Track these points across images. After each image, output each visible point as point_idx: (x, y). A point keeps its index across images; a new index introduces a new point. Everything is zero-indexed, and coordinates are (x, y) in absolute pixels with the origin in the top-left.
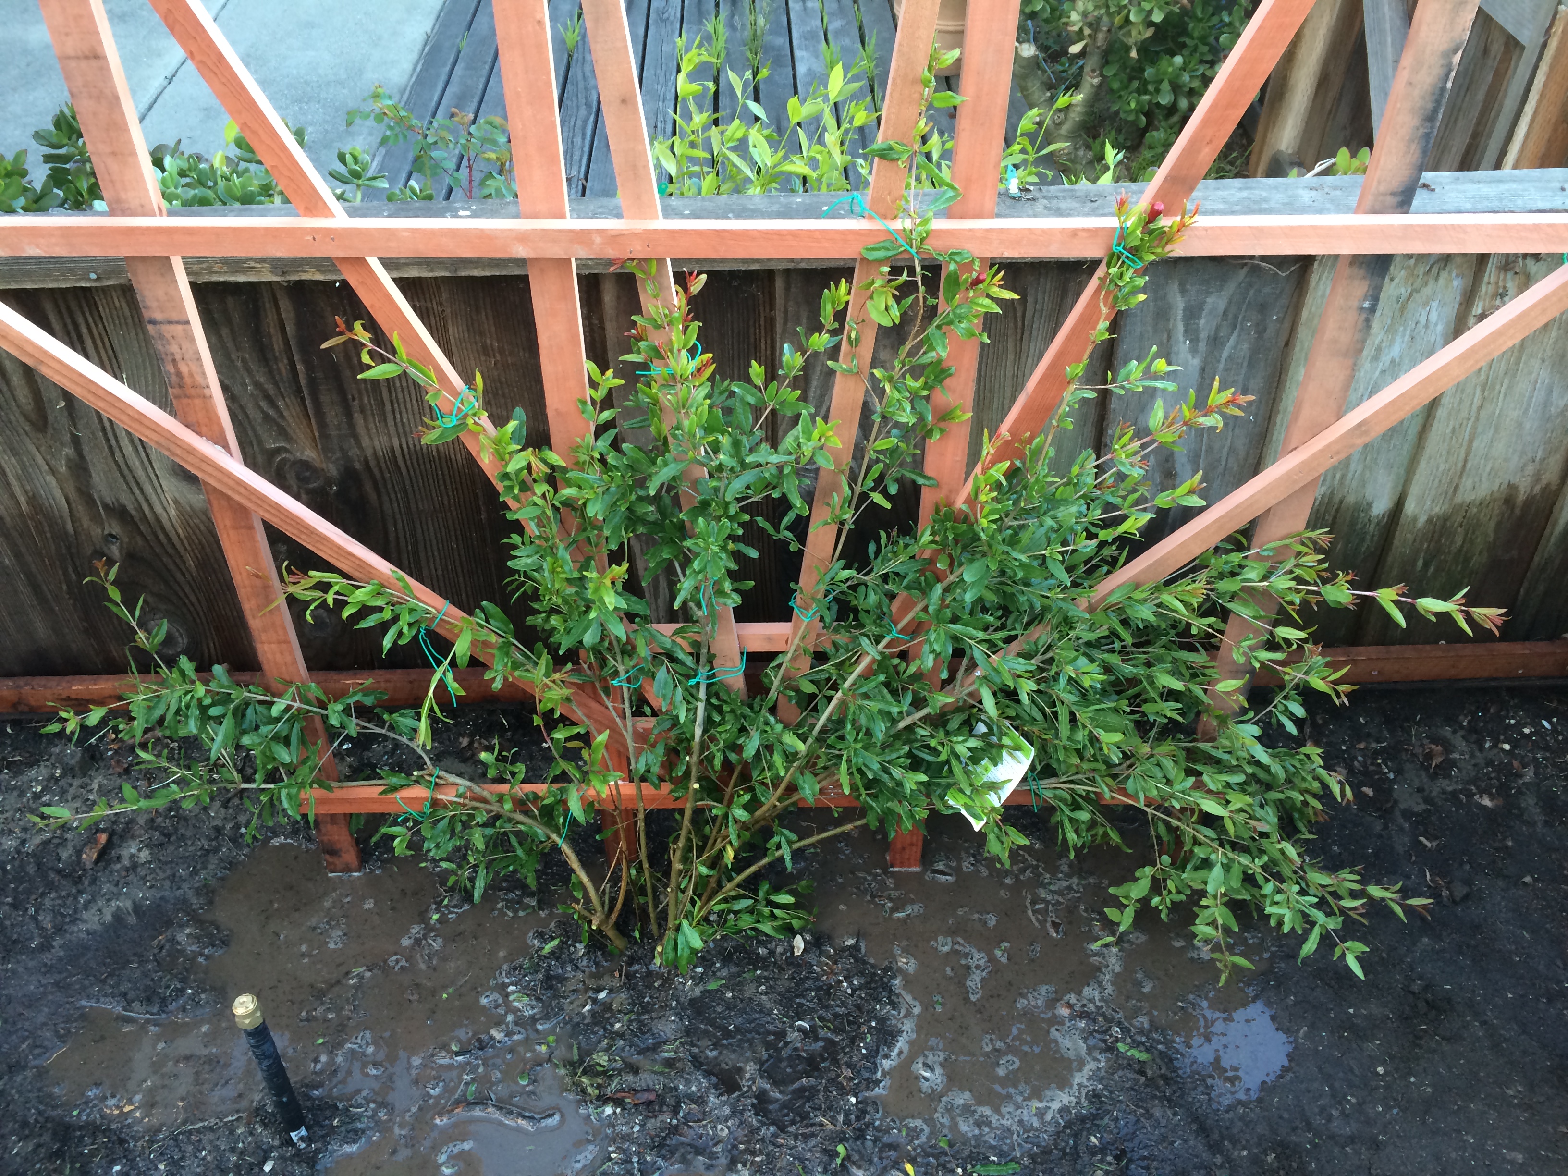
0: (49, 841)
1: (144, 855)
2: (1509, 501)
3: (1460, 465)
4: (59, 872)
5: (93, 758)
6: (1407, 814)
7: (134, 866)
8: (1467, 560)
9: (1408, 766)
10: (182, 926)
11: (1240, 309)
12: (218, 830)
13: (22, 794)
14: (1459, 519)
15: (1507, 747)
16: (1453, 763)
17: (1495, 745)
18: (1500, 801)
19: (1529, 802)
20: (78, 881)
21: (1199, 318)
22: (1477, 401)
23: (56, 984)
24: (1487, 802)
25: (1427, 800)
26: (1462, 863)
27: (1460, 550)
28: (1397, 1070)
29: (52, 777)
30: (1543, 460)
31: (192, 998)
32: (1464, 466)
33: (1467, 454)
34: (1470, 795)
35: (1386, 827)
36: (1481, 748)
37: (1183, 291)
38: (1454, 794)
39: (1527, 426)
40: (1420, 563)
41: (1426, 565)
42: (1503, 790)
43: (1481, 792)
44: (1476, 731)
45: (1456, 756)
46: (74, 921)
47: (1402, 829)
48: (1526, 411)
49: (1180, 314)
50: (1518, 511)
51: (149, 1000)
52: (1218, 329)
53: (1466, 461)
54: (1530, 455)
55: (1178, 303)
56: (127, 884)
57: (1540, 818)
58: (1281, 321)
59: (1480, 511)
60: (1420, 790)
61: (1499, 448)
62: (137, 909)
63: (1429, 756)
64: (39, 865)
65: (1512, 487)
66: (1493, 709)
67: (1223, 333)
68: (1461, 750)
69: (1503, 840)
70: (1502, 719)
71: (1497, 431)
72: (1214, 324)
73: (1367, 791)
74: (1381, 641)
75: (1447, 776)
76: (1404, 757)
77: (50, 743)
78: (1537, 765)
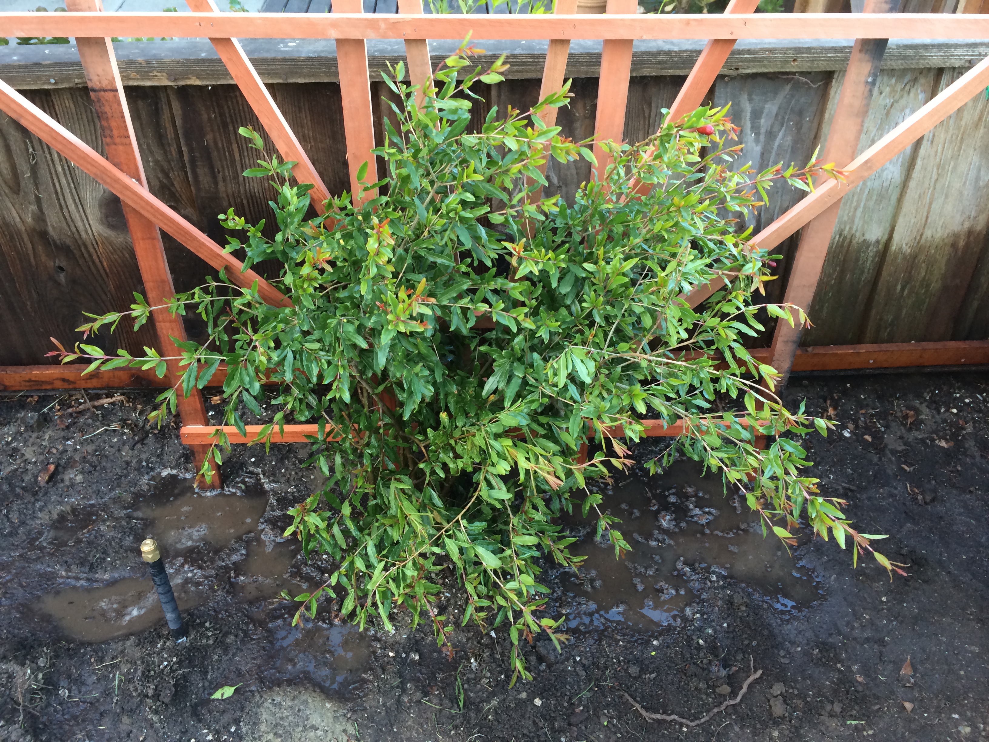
0: (17, 470)
1: (79, 478)
2: (954, 245)
3: (924, 219)
4: (23, 488)
5: (45, 420)
6: (894, 452)
7: (72, 485)
8: (928, 286)
9: (893, 424)
11: (785, 113)
12: (128, 463)
14: (923, 257)
15: (955, 411)
16: (922, 422)
17: (947, 410)
18: (951, 444)
19: (970, 444)
20: (36, 494)
21: (760, 118)
22: (935, 177)
23: (21, 556)
24: (943, 444)
25: (906, 443)
26: (929, 481)
27: (924, 278)
28: (895, 599)
29: (18, 432)
30: (975, 218)
31: (111, 563)
32: (926, 220)
33: (928, 213)
34: (933, 440)
35: (880, 459)
36: (939, 412)
37: (750, 100)
38: (923, 441)
39: (966, 193)
40: (899, 287)
41: (903, 289)
42: (954, 437)
43: (940, 439)
44: (935, 402)
45: (922, 417)
46: (34, 518)
47: (890, 460)
48: (965, 183)
49: (748, 116)
50: (960, 253)
51: (82, 564)
52: (772, 127)
53: (927, 218)
54: (968, 213)
55: (748, 108)
56: (68, 496)
57: (977, 454)
58: (811, 121)
59: (936, 252)
60: (901, 438)
61: (949, 208)
62: (74, 510)
63: (906, 417)
64: (10, 484)
65: (956, 236)
66: (945, 388)
67: (775, 129)
68: (926, 413)
69: (955, 466)
70: (951, 394)
71: (947, 196)
72: (769, 123)
73: (868, 438)
74: (876, 340)
75: (918, 429)
76: (890, 418)
77: (18, 411)
78: (975, 422)
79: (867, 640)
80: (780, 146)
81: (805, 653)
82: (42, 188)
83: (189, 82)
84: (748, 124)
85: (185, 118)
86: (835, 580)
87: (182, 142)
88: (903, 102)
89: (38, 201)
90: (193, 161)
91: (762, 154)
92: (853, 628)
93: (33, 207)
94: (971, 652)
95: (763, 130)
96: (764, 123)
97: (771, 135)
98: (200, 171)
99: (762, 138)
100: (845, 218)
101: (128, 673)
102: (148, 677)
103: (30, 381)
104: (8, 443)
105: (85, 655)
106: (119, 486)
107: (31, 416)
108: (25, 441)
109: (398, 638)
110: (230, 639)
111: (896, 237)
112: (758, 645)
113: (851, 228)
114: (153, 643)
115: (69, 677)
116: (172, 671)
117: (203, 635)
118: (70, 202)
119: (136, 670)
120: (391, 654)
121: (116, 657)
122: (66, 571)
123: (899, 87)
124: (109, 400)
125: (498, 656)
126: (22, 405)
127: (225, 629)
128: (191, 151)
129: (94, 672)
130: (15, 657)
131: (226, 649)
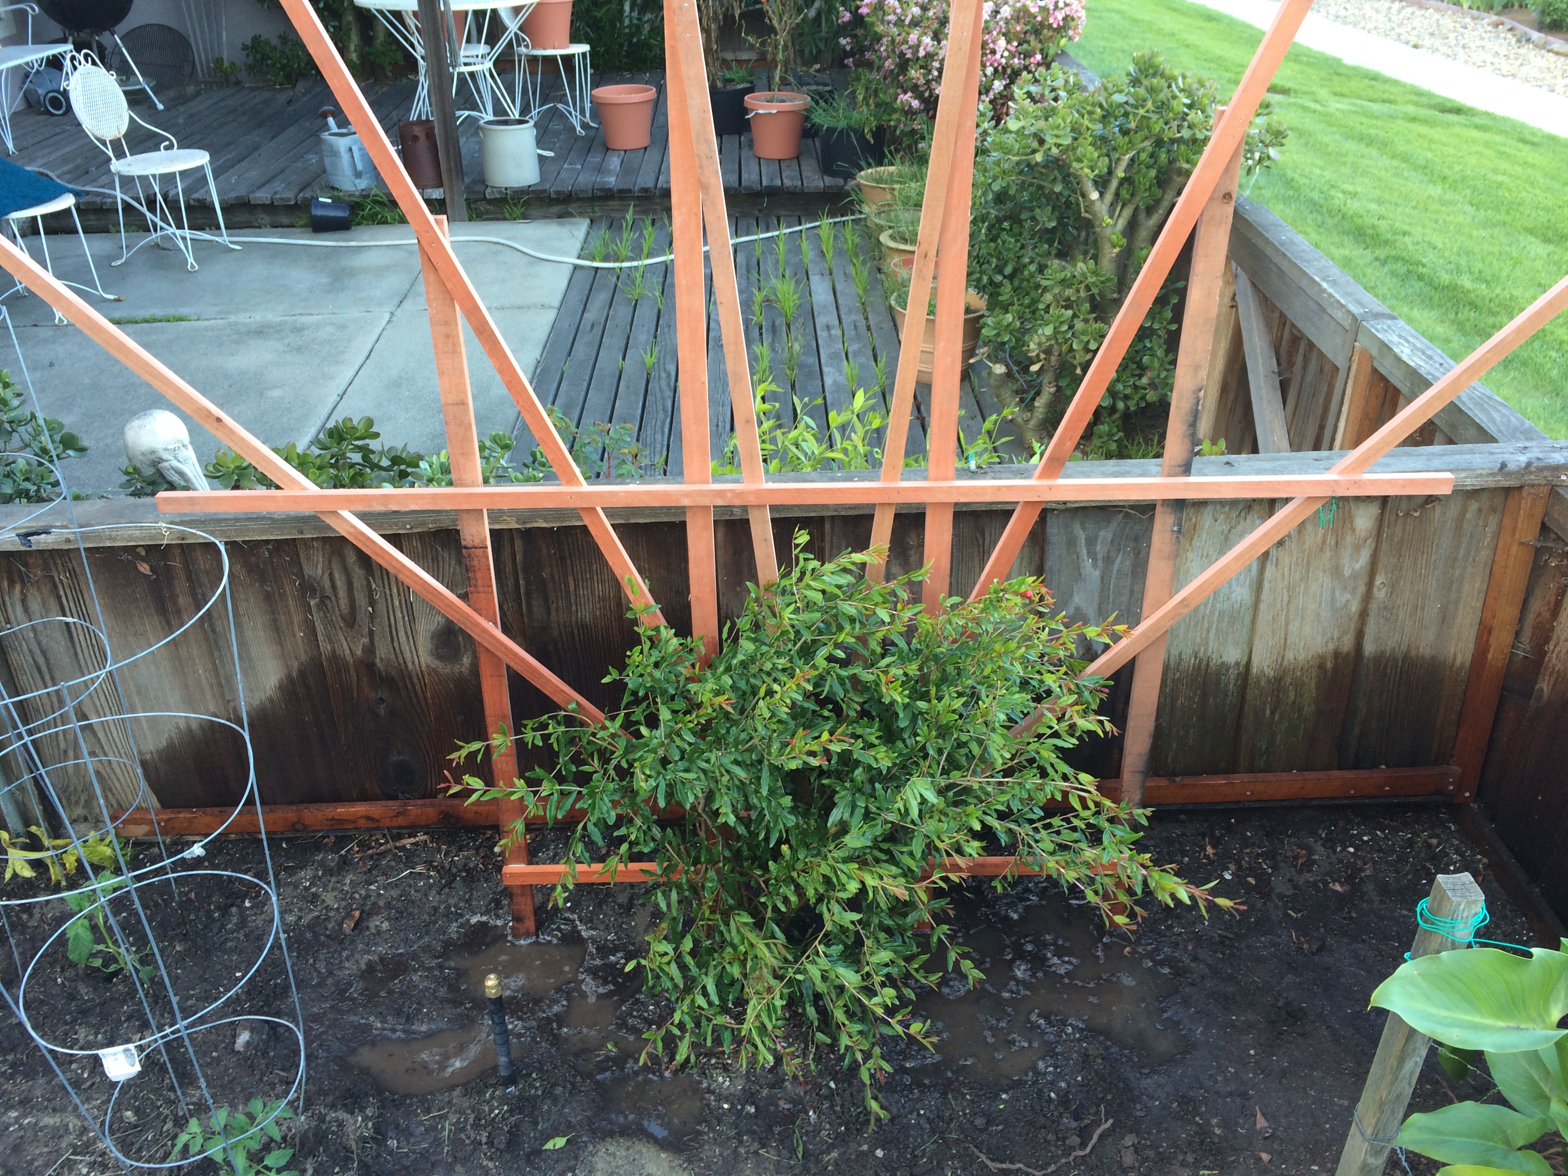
0: (318, 917)
1: (385, 925)
2: (1321, 667)
3: (1282, 641)
4: (327, 936)
5: (345, 863)
6: (1281, 897)
7: (379, 933)
8: (1300, 710)
9: (1282, 865)
10: (415, 971)
11: (1121, 539)
12: (436, 909)
13: (296, 887)
14: (1289, 680)
15: (1351, 850)
16: (1315, 862)
17: (1344, 849)
18: (1347, 888)
19: (1369, 887)
20: (341, 942)
21: (1096, 545)
22: (1286, 598)
23: (332, 1007)
24: (1338, 887)
25: (1295, 887)
26: (1318, 928)
27: (1294, 702)
28: (1264, 1052)
29: (315, 876)
31: (427, 1014)
32: (1285, 642)
33: (1286, 634)
34: (1326, 884)
35: (1265, 904)
36: (1335, 852)
37: (1083, 528)
38: (1315, 884)
39: (1323, 614)
40: (1268, 712)
41: (1273, 713)
42: (1349, 880)
43: (1334, 881)
44: (1330, 840)
45: (1316, 857)
46: (341, 968)
47: (1276, 906)
48: (1320, 604)
49: (1083, 543)
50: (1329, 674)
51: (397, 1015)
52: (1109, 552)
53: (1286, 638)
54: (1330, 633)
55: (1081, 536)
56: (376, 944)
57: (1377, 899)
59: (1302, 674)
60: (1290, 880)
61: (1307, 629)
62: (382, 959)
63: (1296, 857)
64: (314, 932)
65: (1322, 658)
66: (1341, 824)
67: (1112, 555)
68: (1320, 853)
69: (1349, 912)
70: (1348, 830)
71: (1303, 618)
72: (1106, 549)
73: (1252, 880)
74: (1251, 770)
75: (1310, 871)
76: (1280, 858)
77: (312, 854)
78: (1375, 863)
79: (1231, 1094)
80: (1119, 570)
81: (1164, 1107)
82: (376, 621)
83: (536, 525)
84: (1084, 551)
85: (525, 555)
86: (1202, 1033)
87: (521, 576)
88: (1240, 528)
89: (371, 633)
90: (528, 594)
91: (1102, 578)
92: (1216, 1082)
93: (366, 640)
94: (1341, 1106)
95: (1100, 556)
96: (1100, 549)
97: (1108, 560)
98: (534, 603)
99: (1100, 563)
100: (1198, 640)
101: (458, 1122)
102: (480, 1126)
103: (333, 819)
104: (307, 889)
105: (411, 1105)
106: (427, 933)
107: (332, 859)
108: (325, 887)
109: (732, 1090)
110: (559, 1090)
111: (1255, 660)
112: (1114, 1098)
113: (1206, 651)
114: (480, 1093)
115: (397, 1127)
116: (504, 1119)
117: (532, 1086)
118: (402, 634)
119: (466, 1120)
120: (726, 1106)
121: (443, 1108)
122: (382, 1022)
123: (1234, 514)
124: (412, 840)
125: (838, 1109)
126: (318, 846)
127: (553, 1081)
128: (528, 583)
129: (421, 1123)
130: (345, 1105)
131: (555, 1101)
